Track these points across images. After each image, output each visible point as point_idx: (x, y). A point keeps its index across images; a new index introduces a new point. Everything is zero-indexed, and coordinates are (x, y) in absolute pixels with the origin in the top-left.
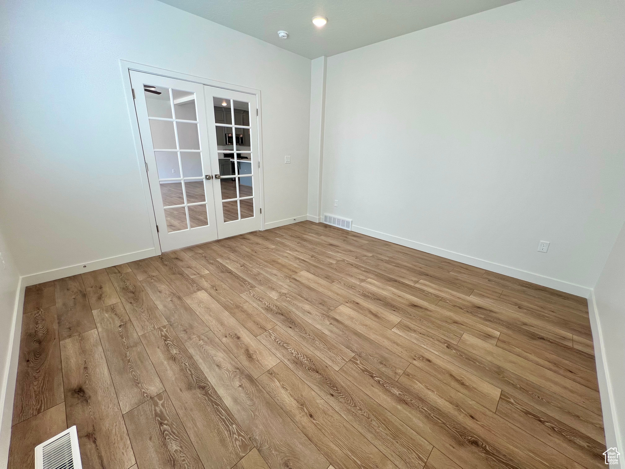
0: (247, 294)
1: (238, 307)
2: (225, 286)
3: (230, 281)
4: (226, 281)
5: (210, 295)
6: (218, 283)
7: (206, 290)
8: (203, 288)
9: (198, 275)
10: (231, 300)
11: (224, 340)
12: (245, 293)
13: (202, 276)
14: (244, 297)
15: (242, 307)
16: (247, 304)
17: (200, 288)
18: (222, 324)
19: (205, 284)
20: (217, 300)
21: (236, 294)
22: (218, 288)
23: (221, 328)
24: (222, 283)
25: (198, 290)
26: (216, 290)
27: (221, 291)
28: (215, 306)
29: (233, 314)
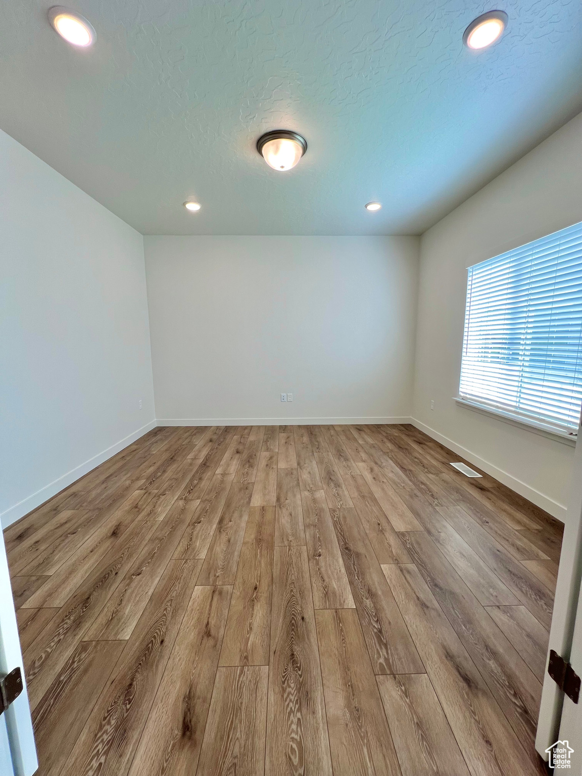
0: (346, 505)
1: (363, 497)
2: (365, 526)
3: (355, 532)
4: (359, 534)
5: (389, 522)
6: (372, 535)
7: (393, 529)
8: (397, 536)
9: (402, 566)
10: (367, 506)
11: (385, 481)
12: (347, 507)
13: (397, 561)
14: (351, 503)
15: (360, 495)
16: (352, 496)
17: (400, 535)
18: (383, 489)
19: (392, 540)
20: (382, 510)
21: (357, 510)
22: (377, 526)
23: (385, 487)
24: (367, 532)
25: (403, 534)
26: (379, 524)
27: (374, 519)
28: (386, 507)
29: (371, 493)
